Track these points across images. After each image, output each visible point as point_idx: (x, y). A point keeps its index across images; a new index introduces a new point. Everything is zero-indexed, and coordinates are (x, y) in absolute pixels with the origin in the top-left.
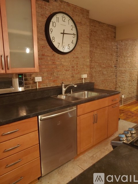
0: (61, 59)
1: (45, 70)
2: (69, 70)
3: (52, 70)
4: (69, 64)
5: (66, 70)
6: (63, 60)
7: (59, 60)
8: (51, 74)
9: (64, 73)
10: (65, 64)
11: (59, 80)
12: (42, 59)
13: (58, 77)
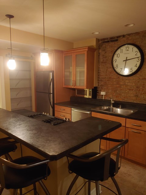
0: (125, 80)
1: (111, 88)
2: (133, 89)
3: (116, 88)
4: (134, 84)
5: (130, 89)
6: (127, 81)
7: (123, 81)
8: (115, 91)
9: (127, 92)
10: (129, 84)
11: (121, 97)
12: (109, 80)
13: (121, 94)
